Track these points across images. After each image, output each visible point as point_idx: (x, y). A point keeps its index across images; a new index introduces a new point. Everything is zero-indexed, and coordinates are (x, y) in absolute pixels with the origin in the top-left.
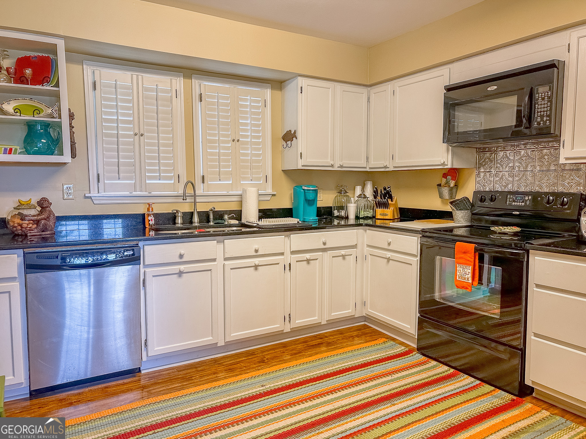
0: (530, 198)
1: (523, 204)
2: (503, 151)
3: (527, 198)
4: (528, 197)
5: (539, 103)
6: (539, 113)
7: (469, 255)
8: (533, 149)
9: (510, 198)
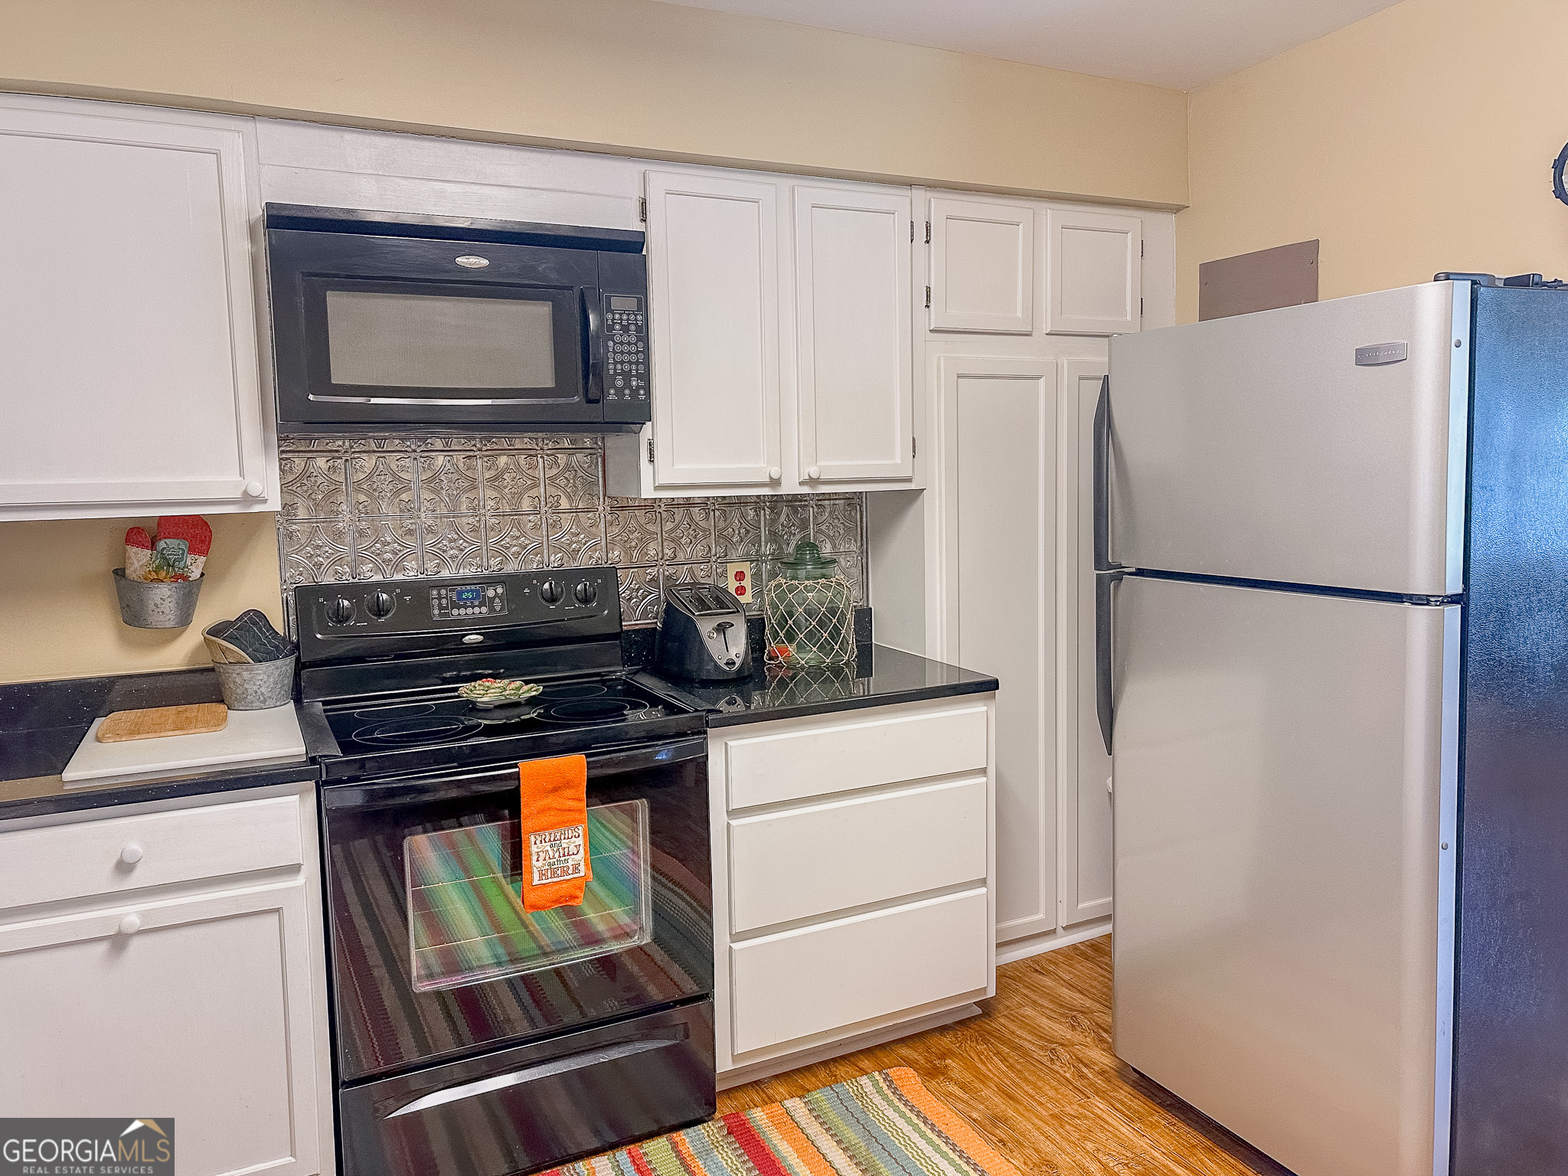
0: (500, 590)
1: (484, 610)
2: (375, 452)
3: (491, 593)
4: (495, 590)
5: (617, 339)
6: (619, 366)
7: (569, 793)
8: (471, 454)
9: (440, 598)
